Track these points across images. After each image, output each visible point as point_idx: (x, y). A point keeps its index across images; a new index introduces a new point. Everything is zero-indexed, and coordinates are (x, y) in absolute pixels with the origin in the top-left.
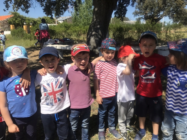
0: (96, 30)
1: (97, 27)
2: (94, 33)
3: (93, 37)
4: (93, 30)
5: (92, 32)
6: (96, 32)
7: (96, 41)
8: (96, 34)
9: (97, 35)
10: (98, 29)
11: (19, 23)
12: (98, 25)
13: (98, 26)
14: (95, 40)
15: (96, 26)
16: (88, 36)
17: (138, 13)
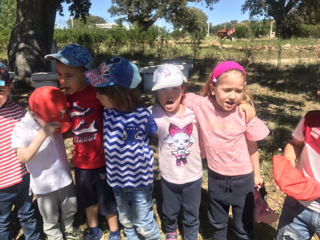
0: (27, 40)
1: (28, 35)
2: (22, 45)
3: (22, 53)
4: (19, 39)
5: (18, 43)
6: (26, 43)
7: (28, 61)
8: (26, 48)
9: (28, 49)
10: (32, 37)
12: (29, 30)
13: (31, 32)
14: (27, 59)
15: (25, 32)
16: (11, 52)
17: (117, 10)
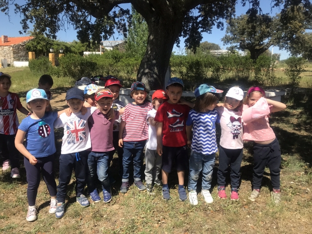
0: (150, 67)
2: (147, 71)
3: (146, 76)
5: (144, 70)
9: (150, 73)
11: (43, 50)
13: (154, 62)
14: (148, 80)
15: (150, 61)
16: (139, 75)
17: (230, 39)
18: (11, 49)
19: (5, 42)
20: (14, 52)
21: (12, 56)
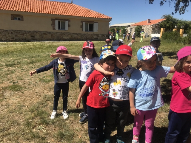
18: (152, 26)
19: (148, 23)
20: (152, 28)
21: (151, 31)
